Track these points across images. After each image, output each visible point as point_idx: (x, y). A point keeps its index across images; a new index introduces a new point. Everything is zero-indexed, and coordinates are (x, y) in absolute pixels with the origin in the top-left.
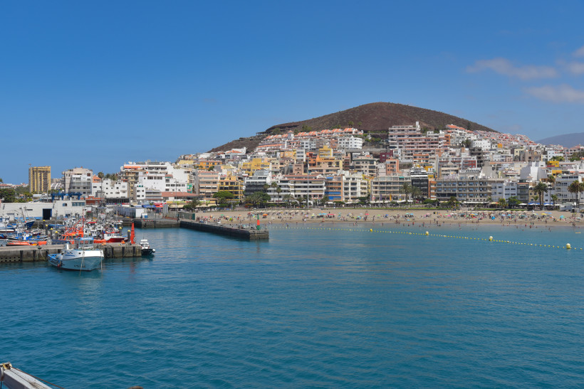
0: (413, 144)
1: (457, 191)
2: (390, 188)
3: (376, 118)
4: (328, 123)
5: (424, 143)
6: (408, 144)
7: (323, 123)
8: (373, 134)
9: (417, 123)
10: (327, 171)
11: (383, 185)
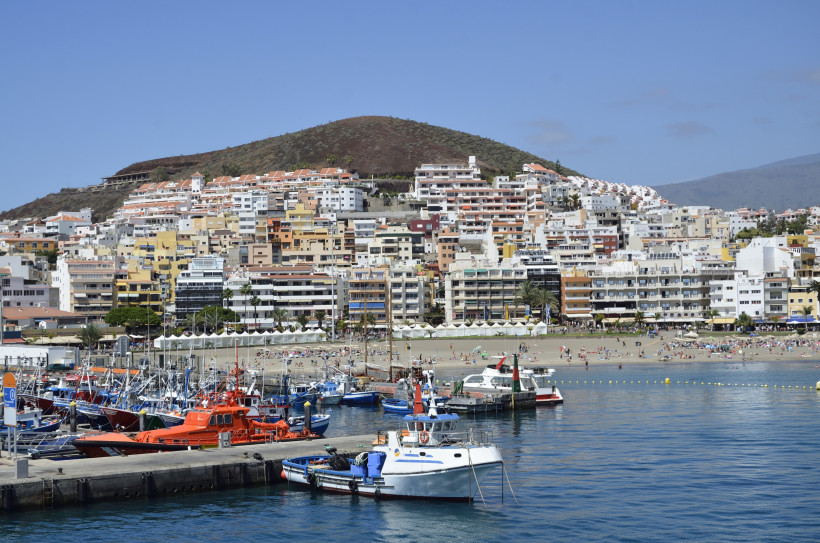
0: (474, 201)
1: (637, 298)
2: (484, 293)
3: (377, 148)
4: (272, 156)
5: (497, 200)
6: (466, 201)
7: (261, 157)
8: (380, 180)
9: (472, 159)
10: (324, 258)
11: (471, 288)
